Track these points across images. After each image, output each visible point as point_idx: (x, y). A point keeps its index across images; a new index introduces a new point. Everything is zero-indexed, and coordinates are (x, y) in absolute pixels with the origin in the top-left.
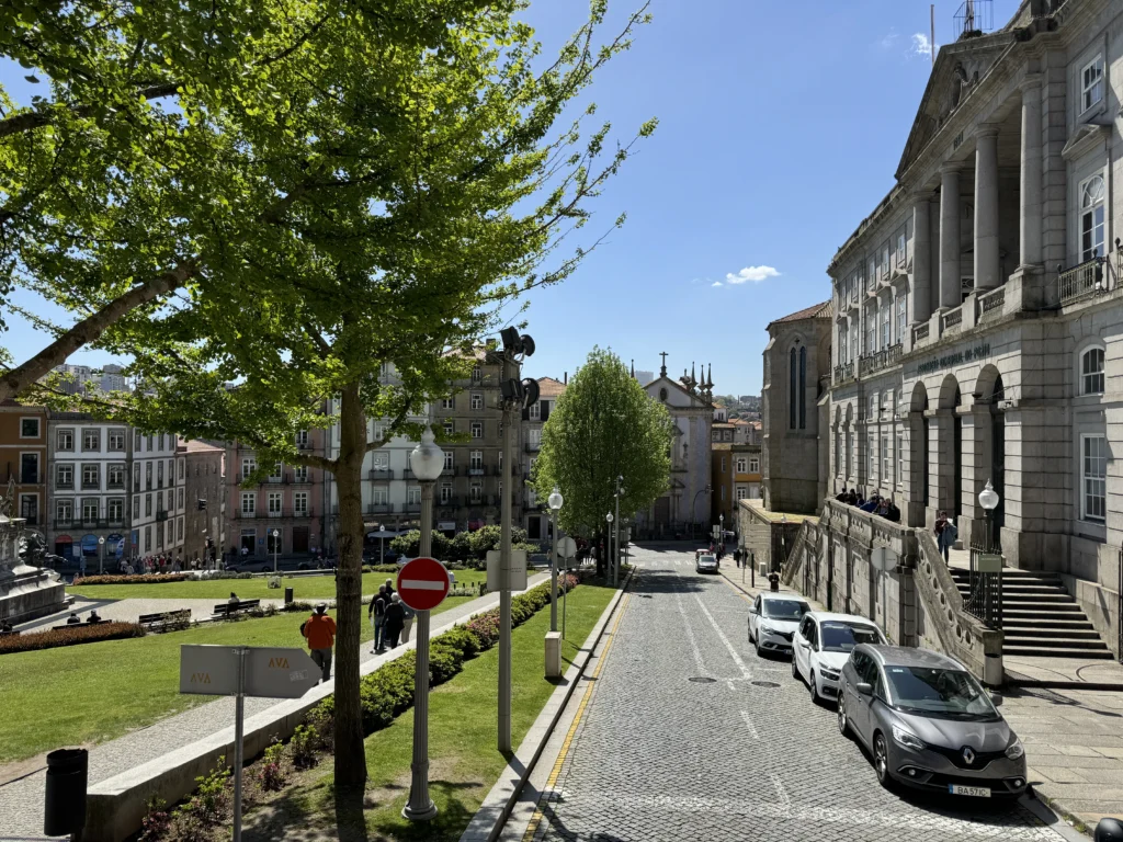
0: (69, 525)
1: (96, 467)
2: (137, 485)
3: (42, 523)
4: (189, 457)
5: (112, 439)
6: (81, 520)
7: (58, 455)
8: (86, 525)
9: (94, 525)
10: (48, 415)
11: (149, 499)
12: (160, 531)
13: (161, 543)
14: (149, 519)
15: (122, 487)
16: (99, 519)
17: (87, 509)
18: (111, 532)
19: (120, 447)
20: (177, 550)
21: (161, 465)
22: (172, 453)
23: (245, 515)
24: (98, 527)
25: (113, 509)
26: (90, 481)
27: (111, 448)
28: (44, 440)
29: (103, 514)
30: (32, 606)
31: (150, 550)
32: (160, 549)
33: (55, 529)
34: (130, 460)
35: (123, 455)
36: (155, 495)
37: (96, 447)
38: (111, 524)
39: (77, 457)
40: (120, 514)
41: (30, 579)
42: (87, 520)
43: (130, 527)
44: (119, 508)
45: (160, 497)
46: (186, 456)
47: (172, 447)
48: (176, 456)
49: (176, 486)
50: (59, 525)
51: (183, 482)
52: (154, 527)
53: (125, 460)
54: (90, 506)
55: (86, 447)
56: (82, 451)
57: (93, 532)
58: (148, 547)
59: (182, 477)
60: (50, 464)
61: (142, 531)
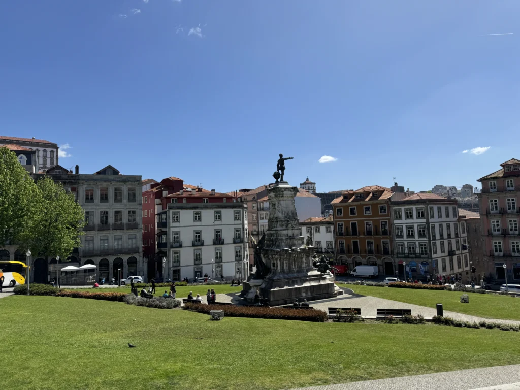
0: (403, 256)
1: (412, 227)
2: (434, 236)
3: (391, 254)
4: (468, 222)
5: (419, 213)
6: (408, 253)
7: (396, 222)
8: (411, 256)
9: (414, 256)
10: (389, 203)
11: (442, 244)
12: (451, 261)
13: (452, 268)
14: (443, 254)
15: (425, 237)
16: (416, 253)
17: (410, 248)
18: (422, 260)
19: (422, 216)
20: (465, 273)
21: (448, 226)
22: (455, 219)
23: (496, 254)
24: (416, 258)
25: (422, 248)
26: (411, 235)
27: (419, 217)
28: (388, 215)
29: (418, 251)
30: (315, 293)
31: (446, 271)
32: (452, 271)
33: (397, 257)
34: (428, 223)
35: (424, 220)
36: (446, 242)
37: (411, 217)
38: (422, 256)
39: (403, 222)
40: (427, 251)
41: (316, 278)
42: (411, 254)
43: (431, 258)
44: (425, 248)
45: (450, 243)
46: (466, 221)
47: (455, 215)
48: (459, 221)
49: (460, 237)
50: (399, 256)
51: (465, 235)
52: (448, 260)
53: (426, 223)
54: (412, 247)
55: (407, 217)
56: (406, 219)
57: (414, 260)
58: (444, 269)
59: (464, 232)
60: (392, 226)
61: (440, 261)
